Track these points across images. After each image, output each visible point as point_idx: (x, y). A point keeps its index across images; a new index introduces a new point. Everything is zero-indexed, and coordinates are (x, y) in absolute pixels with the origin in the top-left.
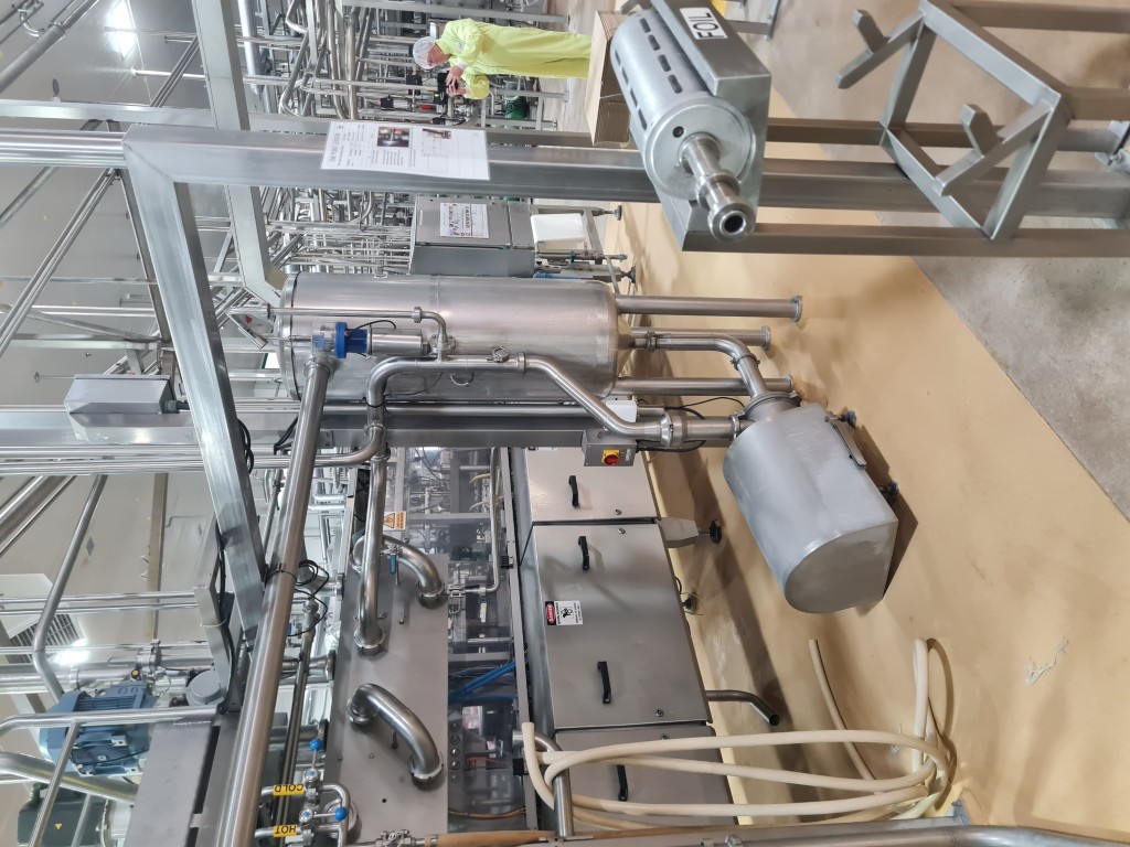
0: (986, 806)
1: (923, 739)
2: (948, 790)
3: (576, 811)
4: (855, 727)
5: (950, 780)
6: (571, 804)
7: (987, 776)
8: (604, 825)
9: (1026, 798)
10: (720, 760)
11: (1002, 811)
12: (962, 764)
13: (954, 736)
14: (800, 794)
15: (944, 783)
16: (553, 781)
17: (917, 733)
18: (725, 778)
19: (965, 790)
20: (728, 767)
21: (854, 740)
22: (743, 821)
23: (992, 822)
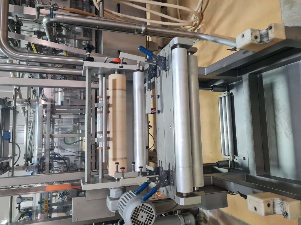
0: (205, 30)
1: (197, 12)
2: (198, 26)
3: (105, 12)
4: (182, 5)
5: (199, 24)
6: (104, 10)
7: (208, 23)
8: (112, 17)
9: (214, 29)
10: (146, 7)
11: (208, 32)
12: (203, 21)
13: (204, 14)
14: (163, 19)
15: (197, 25)
16: (99, 3)
17: (196, 10)
18: (146, 12)
19: (202, 26)
20: (147, 9)
21: (180, 9)
22: (148, 24)
23: (205, 33)
